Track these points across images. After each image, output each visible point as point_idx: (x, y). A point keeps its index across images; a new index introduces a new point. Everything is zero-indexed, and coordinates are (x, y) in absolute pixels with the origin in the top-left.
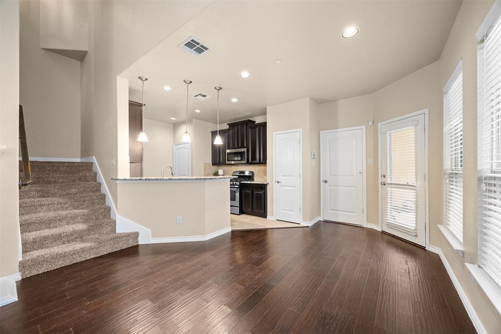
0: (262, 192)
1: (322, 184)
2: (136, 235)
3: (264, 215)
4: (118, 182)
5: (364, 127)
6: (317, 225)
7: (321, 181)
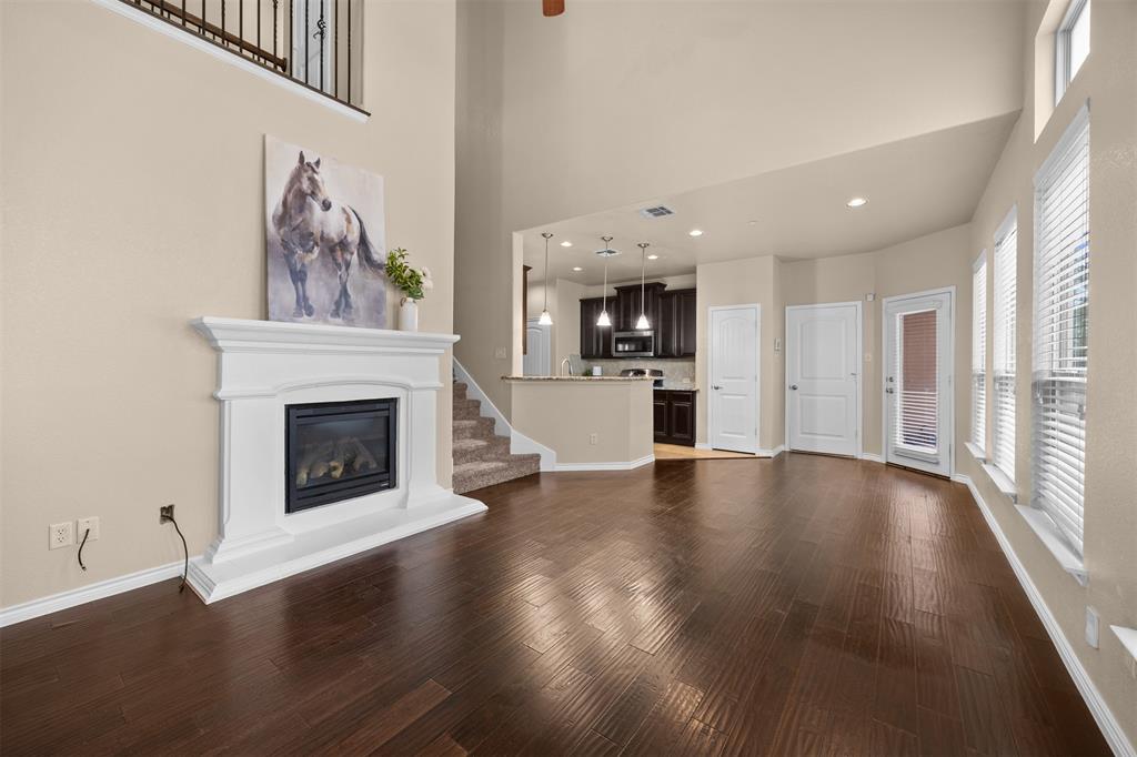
0: (687, 404)
1: (788, 391)
2: (536, 458)
3: (691, 443)
4: (513, 382)
5: (859, 304)
6: (781, 458)
7: (787, 388)
